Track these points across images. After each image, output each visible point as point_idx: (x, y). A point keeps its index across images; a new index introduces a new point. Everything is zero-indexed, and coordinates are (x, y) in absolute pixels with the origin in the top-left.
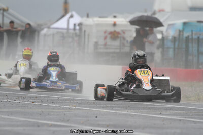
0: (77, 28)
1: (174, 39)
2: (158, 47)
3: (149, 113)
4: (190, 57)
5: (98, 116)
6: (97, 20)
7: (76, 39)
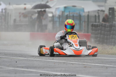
1: (59, 17)
2: (50, 21)
6: (15, 6)
7: (3, 17)
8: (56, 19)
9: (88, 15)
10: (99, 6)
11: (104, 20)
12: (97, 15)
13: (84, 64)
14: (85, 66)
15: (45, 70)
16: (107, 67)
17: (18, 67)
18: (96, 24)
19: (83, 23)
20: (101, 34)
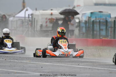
0: (30, 16)
1: (86, 22)
2: (77, 27)
3: (72, 65)
4: (95, 32)
5: (43, 67)
6: (42, 12)
7: (30, 23)
8: (83, 25)
9: (115, 21)
13: (110, 70)
19: (110, 28)
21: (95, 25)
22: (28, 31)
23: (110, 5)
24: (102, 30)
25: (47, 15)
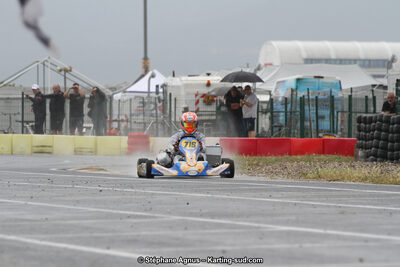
0: (161, 90)
1: (286, 101)
2: (266, 113)
4: (307, 124)
5: (190, 203)
6: (186, 79)
7: (159, 105)
8: (279, 107)
9: (350, 97)
10: (375, 76)
11: (386, 107)
12: (370, 96)
13: (340, 207)
14: (341, 209)
15: (251, 221)
16: (391, 213)
17: (191, 215)
18: (368, 115)
19: (340, 114)
20: (379, 138)
21: (306, 108)
22: (156, 122)
23: (341, 61)
24: (323, 117)
25: (199, 85)
